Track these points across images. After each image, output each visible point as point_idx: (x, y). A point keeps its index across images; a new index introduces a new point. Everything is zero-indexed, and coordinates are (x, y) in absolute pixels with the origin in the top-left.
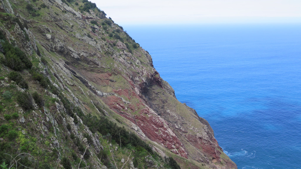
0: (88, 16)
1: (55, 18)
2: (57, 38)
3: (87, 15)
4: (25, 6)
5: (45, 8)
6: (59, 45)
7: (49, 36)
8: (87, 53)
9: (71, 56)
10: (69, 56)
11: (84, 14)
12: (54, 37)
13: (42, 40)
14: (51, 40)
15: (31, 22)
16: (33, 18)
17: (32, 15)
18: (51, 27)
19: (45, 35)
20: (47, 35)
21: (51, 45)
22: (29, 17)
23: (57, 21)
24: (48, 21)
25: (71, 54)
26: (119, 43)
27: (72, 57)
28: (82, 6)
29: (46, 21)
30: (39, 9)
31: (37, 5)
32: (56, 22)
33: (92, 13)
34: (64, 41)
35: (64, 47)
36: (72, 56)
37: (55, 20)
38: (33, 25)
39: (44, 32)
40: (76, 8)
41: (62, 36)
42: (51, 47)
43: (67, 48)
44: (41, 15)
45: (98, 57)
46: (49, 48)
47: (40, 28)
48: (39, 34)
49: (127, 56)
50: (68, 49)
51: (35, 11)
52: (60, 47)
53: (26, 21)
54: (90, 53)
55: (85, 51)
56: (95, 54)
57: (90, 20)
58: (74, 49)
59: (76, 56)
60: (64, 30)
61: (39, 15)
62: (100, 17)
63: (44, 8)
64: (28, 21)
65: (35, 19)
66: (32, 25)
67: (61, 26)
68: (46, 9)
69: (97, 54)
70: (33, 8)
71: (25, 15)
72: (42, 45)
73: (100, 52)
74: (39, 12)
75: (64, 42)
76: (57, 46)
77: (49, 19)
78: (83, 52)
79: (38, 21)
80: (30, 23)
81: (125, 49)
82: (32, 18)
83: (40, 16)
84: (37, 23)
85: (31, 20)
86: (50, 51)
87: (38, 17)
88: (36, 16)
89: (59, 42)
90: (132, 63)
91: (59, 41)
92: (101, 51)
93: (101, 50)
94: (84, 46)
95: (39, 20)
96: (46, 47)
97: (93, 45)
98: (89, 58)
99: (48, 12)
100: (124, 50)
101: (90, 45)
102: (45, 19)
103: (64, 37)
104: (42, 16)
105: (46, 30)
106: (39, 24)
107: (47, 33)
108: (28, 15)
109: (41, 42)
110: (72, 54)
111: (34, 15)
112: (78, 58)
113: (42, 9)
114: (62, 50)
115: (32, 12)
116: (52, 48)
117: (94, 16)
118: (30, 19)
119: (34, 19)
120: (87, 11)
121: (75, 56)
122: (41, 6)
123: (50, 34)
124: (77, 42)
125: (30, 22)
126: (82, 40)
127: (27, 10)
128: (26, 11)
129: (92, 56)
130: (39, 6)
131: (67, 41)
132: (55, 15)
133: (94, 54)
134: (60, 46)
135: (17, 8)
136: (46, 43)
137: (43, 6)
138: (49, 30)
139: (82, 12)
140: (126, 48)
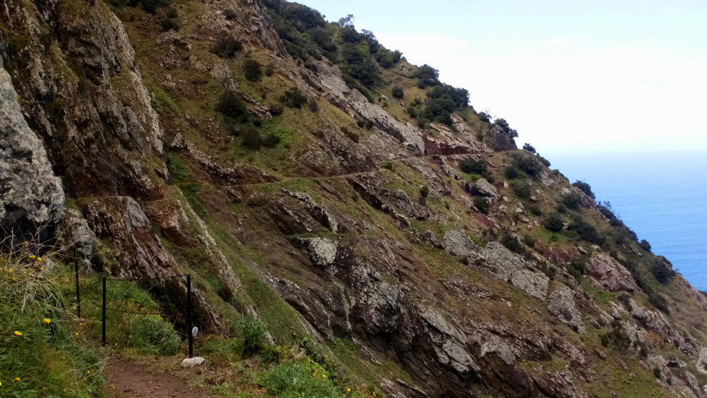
0: (450, 143)
1: (344, 155)
2: (365, 259)
3: (443, 135)
4: (214, 100)
5: (303, 109)
6: (375, 300)
7: (326, 249)
8: (512, 336)
9: (437, 358)
10: (423, 356)
11: (431, 135)
12: (351, 252)
13: (292, 270)
14: (333, 271)
15: (239, 177)
16: (250, 155)
17: (245, 144)
18: (333, 201)
19: (307, 243)
20: (314, 241)
21: (337, 297)
22: (231, 152)
23: (356, 171)
24: (318, 170)
25: (437, 350)
26: (603, 261)
27: (442, 365)
28: (418, 103)
29: (309, 170)
30: (276, 112)
31: (264, 97)
32: (351, 176)
33: (461, 126)
34: (400, 275)
35: (398, 309)
36: (444, 359)
37: (346, 163)
38: (251, 192)
39: (302, 230)
40: (399, 108)
41: (386, 245)
42: (334, 307)
43: (414, 312)
44: (286, 139)
45: (575, 364)
46: (326, 317)
47: (280, 207)
48: (278, 239)
49: (646, 327)
50: (419, 320)
51: (258, 124)
52: (380, 310)
53: (215, 168)
54: (529, 342)
55: (501, 328)
56: (554, 347)
57: (457, 156)
58: (447, 318)
59: (462, 360)
60: (387, 211)
61: (273, 142)
62: (494, 145)
63: (297, 110)
64: (223, 170)
65: (259, 162)
66: (244, 192)
67: (373, 193)
68: (305, 111)
69: (565, 346)
70: (249, 107)
71: (209, 142)
72: (293, 304)
73: (575, 329)
74: (276, 129)
75: (401, 280)
76: (367, 306)
77: (321, 158)
78: (494, 332)
79: (272, 173)
80: (233, 183)
81: (631, 291)
82: (243, 155)
83: (280, 146)
84: (269, 179)
85: (241, 164)
86: (330, 334)
87: (271, 150)
88: (263, 149)
89: (376, 280)
90: (675, 365)
91: (377, 275)
92: (581, 329)
93: (577, 319)
94: (493, 298)
95: (277, 163)
96: (314, 309)
97: (533, 292)
98: (523, 367)
99: (315, 128)
100: (627, 296)
101: (517, 290)
102: (305, 162)
103: (394, 252)
104: (288, 147)
105: (310, 218)
106: (275, 186)
107: (315, 233)
108: (227, 142)
109: (289, 283)
110: (440, 346)
111: (252, 144)
112: (472, 372)
113: (288, 112)
114: (393, 323)
115: (245, 126)
116: (339, 314)
117: (469, 142)
118: (232, 160)
119: (251, 160)
120: (441, 122)
121: (457, 357)
122: (282, 100)
123: (332, 238)
124: (458, 277)
125: (231, 175)
126: (479, 263)
127: (221, 117)
128: (215, 122)
129: (543, 357)
130: (272, 100)
131: (412, 275)
132: (345, 142)
133: (549, 347)
134: (382, 302)
135: (177, 109)
136: (312, 291)
137: (290, 101)
138: (325, 217)
139: (421, 126)
140: (632, 285)
